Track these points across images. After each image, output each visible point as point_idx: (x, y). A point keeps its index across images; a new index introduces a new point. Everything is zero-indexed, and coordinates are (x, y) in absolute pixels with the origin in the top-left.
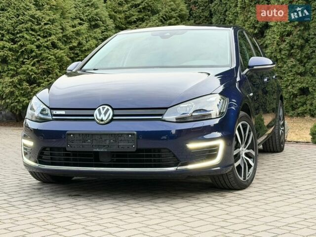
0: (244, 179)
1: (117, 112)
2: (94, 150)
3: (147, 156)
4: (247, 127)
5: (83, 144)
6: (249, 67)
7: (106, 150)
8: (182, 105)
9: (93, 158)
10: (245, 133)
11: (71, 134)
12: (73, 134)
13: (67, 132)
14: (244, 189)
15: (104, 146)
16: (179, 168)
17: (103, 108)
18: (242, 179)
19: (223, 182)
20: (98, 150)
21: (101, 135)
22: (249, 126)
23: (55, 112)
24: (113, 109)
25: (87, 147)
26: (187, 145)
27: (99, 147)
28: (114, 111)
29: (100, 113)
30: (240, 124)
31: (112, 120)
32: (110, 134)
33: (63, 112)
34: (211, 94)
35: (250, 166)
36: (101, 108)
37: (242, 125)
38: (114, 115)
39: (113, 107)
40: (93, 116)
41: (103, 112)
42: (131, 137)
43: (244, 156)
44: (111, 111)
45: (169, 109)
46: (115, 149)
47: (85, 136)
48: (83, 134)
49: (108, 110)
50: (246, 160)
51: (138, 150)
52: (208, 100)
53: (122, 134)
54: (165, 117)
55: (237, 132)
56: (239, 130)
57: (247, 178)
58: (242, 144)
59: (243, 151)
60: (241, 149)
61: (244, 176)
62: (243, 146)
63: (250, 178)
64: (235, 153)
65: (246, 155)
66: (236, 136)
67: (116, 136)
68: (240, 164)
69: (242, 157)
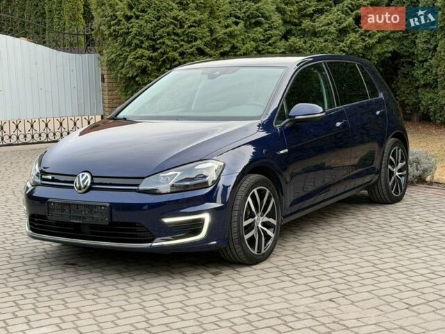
0: (258, 252)
1: (96, 180)
2: (72, 221)
3: (122, 230)
4: (265, 193)
5: (63, 213)
6: (290, 117)
7: (81, 222)
8: (161, 175)
10: (262, 199)
11: (51, 202)
12: (54, 203)
13: (49, 200)
14: (256, 263)
15: (80, 217)
17: (83, 175)
18: (255, 252)
19: (231, 255)
21: (77, 205)
22: (268, 191)
24: (92, 177)
25: (65, 217)
26: (163, 219)
27: (76, 218)
28: (94, 179)
29: (79, 181)
30: (255, 190)
31: (90, 189)
32: (85, 205)
33: (50, 177)
34: (201, 160)
35: (268, 238)
36: (81, 175)
37: (258, 191)
38: (92, 183)
39: (93, 175)
40: (72, 182)
41: (82, 180)
42: (104, 209)
43: (260, 226)
44: (89, 179)
45: (146, 179)
46: (89, 221)
47: (63, 205)
49: (87, 177)
50: (262, 229)
51: (112, 223)
53: (96, 206)
54: (141, 188)
55: (249, 199)
56: (253, 197)
57: (263, 251)
58: (257, 212)
59: (259, 220)
60: (256, 218)
61: (258, 249)
62: (260, 214)
63: (268, 251)
64: (245, 223)
65: (264, 224)
66: (249, 203)
67: (91, 207)
68: (253, 236)
69: (258, 227)
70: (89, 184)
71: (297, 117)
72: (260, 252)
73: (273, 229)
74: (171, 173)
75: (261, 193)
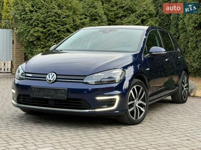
0: (136, 119)
1: (59, 77)
2: (45, 97)
3: (73, 103)
4: (140, 89)
5: (39, 94)
6: (149, 53)
7: (50, 98)
8: (95, 75)
9: (45, 102)
10: (138, 92)
11: (33, 88)
12: (34, 88)
13: (31, 87)
14: (136, 124)
15: (50, 96)
16: (90, 110)
17: (51, 74)
18: (134, 119)
19: (122, 120)
20: (46, 98)
21: (48, 89)
22: (142, 88)
23: (27, 75)
24: (57, 75)
25: (41, 95)
26: (96, 98)
27: (47, 96)
28: (58, 76)
29: (49, 77)
30: (135, 87)
31: (55, 81)
32: (53, 89)
33: (31, 75)
34: (114, 69)
35: (141, 112)
36: (50, 74)
37: (136, 87)
38: (57, 78)
39: (57, 74)
40: (46, 78)
41: (51, 76)
42: (64, 91)
43: (137, 105)
44: (55, 76)
45: (87, 77)
46: (55, 98)
47: (40, 89)
48: (39, 88)
49: (54, 75)
50: (138, 108)
51: (68, 99)
52: (112, 72)
53: (59, 89)
54: (84, 81)
55: (131, 91)
56: (134, 90)
57: (138, 119)
58: (136, 98)
59: (137, 102)
60: (135, 101)
61: (136, 117)
62: (137, 99)
63: (141, 118)
64: (129, 103)
65: (140, 105)
66: (131, 93)
67: (56, 90)
68: (133, 110)
69: (136, 106)
70: (55, 79)
71: (153, 53)
72: (137, 119)
73: (144, 108)
74: (100, 74)
75: (138, 89)
